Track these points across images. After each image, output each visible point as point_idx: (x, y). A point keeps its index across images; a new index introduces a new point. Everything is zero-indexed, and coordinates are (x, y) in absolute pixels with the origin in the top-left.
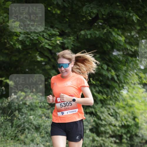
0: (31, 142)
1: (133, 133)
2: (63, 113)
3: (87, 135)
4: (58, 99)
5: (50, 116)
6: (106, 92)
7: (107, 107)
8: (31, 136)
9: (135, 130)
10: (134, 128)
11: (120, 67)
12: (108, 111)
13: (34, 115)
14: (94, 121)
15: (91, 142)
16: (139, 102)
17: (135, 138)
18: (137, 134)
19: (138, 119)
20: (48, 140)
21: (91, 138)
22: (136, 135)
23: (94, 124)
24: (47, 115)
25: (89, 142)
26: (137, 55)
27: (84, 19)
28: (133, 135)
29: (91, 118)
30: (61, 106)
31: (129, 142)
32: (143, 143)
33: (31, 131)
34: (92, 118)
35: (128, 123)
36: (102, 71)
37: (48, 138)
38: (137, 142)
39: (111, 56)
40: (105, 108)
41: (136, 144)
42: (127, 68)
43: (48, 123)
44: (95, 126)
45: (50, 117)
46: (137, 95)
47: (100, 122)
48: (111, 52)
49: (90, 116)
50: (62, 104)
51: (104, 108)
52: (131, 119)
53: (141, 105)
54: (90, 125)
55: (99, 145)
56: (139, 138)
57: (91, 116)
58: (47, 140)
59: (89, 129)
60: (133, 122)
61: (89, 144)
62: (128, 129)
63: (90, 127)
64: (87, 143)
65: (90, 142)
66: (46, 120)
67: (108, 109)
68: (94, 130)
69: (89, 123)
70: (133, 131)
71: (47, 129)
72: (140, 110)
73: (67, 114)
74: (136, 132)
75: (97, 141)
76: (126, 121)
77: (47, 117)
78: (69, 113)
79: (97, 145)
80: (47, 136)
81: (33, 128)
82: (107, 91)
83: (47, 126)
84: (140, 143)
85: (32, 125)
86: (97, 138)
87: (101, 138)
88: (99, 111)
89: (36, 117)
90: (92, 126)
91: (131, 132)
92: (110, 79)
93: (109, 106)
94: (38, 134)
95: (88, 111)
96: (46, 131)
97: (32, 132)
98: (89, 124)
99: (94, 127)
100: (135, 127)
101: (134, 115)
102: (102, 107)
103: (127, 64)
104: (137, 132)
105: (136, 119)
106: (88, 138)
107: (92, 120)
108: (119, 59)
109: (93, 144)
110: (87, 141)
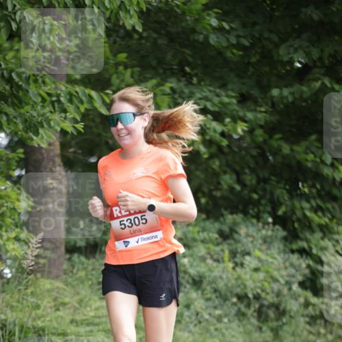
0: (185, 310)
2: (127, 243)
3: (295, 294)
4: (114, 209)
6: (331, 209)
7: (333, 239)
8: (184, 298)
12: (334, 246)
13: (192, 256)
14: (309, 266)
15: (302, 307)
20: (218, 305)
21: (302, 300)
23: (307, 271)
24: (215, 257)
25: (298, 307)
27: (288, 68)
29: (301, 261)
33: (185, 287)
34: (304, 261)
36: (321, 166)
37: (218, 301)
40: (329, 240)
44: (309, 276)
45: (221, 261)
47: (319, 267)
49: (299, 256)
50: (125, 222)
51: (326, 240)
54: (300, 275)
55: (318, 313)
57: (302, 256)
58: (215, 305)
59: (297, 282)
61: (298, 312)
63: (300, 278)
64: (295, 309)
65: (300, 307)
66: (213, 267)
67: (334, 243)
68: (308, 284)
69: (297, 271)
71: (215, 283)
75: (314, 305)
77: (215, 261)
79: (314, 314)
80: (217, 297)
81: (188, 282)
82: (333, 208)
83: (215, 277)
85: (187, 277)
86: (314, 300)
87: (321, 300)
88: (316, 246)
89: (194, 260)
90: (304, 275)
92: (337, 183)
93: (336, 237)
94: (198, 295)
95: (295, 247)
96: (214, 288)
97: (186, 290)
98: (298, 273)
99: (308, 279)
102: (322, 239)
106: (296, 299)
107: (304, 265)
109: (306, 312)
110: (293, 306)
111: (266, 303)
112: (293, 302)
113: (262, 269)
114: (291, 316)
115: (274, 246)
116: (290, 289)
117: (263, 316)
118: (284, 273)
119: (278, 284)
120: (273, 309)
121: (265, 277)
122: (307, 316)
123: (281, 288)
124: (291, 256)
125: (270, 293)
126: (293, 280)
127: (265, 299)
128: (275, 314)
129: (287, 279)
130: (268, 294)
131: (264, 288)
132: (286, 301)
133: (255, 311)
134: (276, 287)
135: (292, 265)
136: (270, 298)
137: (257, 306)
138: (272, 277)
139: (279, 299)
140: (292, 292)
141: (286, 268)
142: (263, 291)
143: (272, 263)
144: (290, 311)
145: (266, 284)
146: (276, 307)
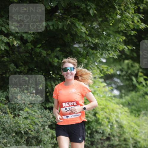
1: (94, 130)
2: (67, 117)
3: (46, 132)
4: (63, 104)
5: (7, 111)
9: (96, 127)
10: (94, 124)
11: (81, 60)
15: (50, 139)
16: (100, 96)
17: (95, 134)
18: (98, 130)
19: (99, 115)
20: (5, 137)
21: (50, 135)
22: (97, 132)
24: (4, 111)
26: (98, 48)
28: (94, 132)
29: (50, 114)
30: (66, 111)
31: (90, 139)
32: (104, 139)
35: (89, 119)
37: (5, 135)
38: (98, 139)
39: (72, 49)
41: (96, 141)
42: (88, 62)
43: (5, 119)
45: (7, 113)
46: (98, 89)
48: (72, 44)
49: (49, 111)
50: (67, 109)
52: (91, 114)
53: (102, 100)
56: (99, 135)
58: (3, 137)
59: (48, 125)
60: (94, 118)
61: (48, 141)
62: (89, 125)
63: (49, 123)
64: (46, 140)
66: (3, 116)
70: (93, 128)
71: (3, 125)
72: (101, 105)
73: (71, 118)
74: (96, 128)
76: (87, 117)
77: (4, 113)
78: (73, 117)
80: (4, 132)
83: (4, 121)
84: (101, 139)
91: (92, 128)
96: (3, 128)
98: (49, 120)
100: (96, 123)
101: (94, 111)
103: (88, 57)
104: (98, 128)
105: (97, 115)
108: (80, 51)
109: (52, 141)
110: (46, 138)
111: (31, 136)
112: (46, 136)
113: (29, 118)
114: (44, 144)
115: (36, 105)
116: (44, 129)
117: (29, 143)
118: (41, 120)
119: (38, 126)
120: (35, 139)
121: (30, 122)
122: (53, 144)
123: (39, 128)
124: (45, 111)
125: (34, 131)
126: (46, 124)
127: (31, 134)
128: (35, 142)
129: (43, 123)
130: (32, 131)
131: (30, 128)
132: (42, 135)
133: (25, 141)
134: (36, 127)
135: (45, 116)
136: (33, 134)
137: (26, 138)
138: (34, 122)
139: (38, 134)
140: (45, 130)
141: (42, 117)
142: (29, 130)
143: (34, 114)
144: (44, 141)
145: (31, 126)
146: (36, 138)
